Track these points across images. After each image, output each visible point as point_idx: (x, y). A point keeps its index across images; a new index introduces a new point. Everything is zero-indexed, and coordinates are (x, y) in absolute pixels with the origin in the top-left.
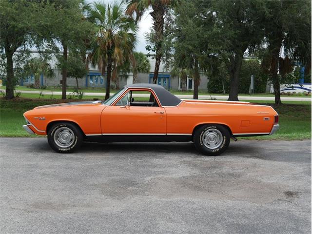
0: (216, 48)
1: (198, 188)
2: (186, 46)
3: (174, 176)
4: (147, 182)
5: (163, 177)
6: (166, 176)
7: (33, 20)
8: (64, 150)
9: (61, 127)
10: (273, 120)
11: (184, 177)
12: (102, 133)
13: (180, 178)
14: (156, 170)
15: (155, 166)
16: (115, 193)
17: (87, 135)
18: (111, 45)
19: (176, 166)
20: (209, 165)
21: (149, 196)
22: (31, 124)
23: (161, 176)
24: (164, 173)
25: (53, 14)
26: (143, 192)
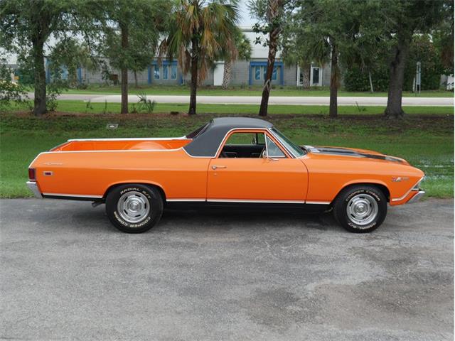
0: (373, 32)
1: (392, 307)
3: (348, 281)
4: (311, 295)
5: (332, 283)
6: (336, 282)
11: (364, 283)
13: (359, 286)
14: (316, 267)
15: (312, 260)
16: (271, 319)
19: (345, 261)
20: (395, 257)
21: (325, 326)
23: (328, 281)
24: (331, 274)
26: (313, 314)
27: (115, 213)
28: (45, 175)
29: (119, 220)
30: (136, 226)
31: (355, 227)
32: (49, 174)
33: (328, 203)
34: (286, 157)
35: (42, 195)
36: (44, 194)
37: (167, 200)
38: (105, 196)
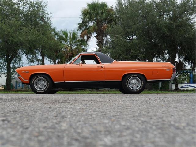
7: (24, 37)
8: (40, 92)
9: (39, 77)
10: (172, 70)
12: (64, 81)
17: (55, 82)
18: (71, 55)
22: (20, 76)
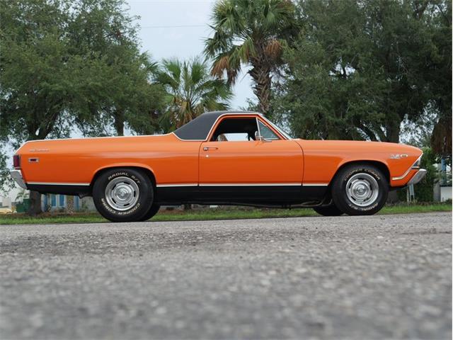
2: (313, 106)
25: (104, 71)
27: (103, 200)
28: (30, 161)
29: (107, 207)
30: (125, 213)
31: (356, 208)
32: (35, 160)
33: (326, 185)
34: (280, 139)
35: (26, 184)
36: (29, 183)
37: (157, 186)
38: (93, 183)
